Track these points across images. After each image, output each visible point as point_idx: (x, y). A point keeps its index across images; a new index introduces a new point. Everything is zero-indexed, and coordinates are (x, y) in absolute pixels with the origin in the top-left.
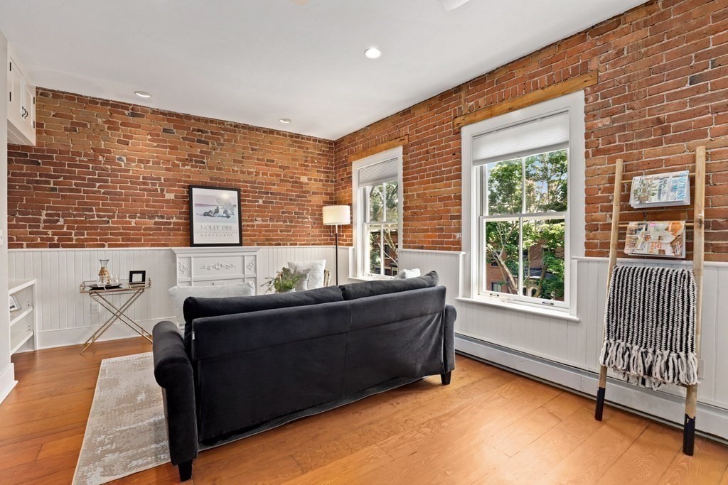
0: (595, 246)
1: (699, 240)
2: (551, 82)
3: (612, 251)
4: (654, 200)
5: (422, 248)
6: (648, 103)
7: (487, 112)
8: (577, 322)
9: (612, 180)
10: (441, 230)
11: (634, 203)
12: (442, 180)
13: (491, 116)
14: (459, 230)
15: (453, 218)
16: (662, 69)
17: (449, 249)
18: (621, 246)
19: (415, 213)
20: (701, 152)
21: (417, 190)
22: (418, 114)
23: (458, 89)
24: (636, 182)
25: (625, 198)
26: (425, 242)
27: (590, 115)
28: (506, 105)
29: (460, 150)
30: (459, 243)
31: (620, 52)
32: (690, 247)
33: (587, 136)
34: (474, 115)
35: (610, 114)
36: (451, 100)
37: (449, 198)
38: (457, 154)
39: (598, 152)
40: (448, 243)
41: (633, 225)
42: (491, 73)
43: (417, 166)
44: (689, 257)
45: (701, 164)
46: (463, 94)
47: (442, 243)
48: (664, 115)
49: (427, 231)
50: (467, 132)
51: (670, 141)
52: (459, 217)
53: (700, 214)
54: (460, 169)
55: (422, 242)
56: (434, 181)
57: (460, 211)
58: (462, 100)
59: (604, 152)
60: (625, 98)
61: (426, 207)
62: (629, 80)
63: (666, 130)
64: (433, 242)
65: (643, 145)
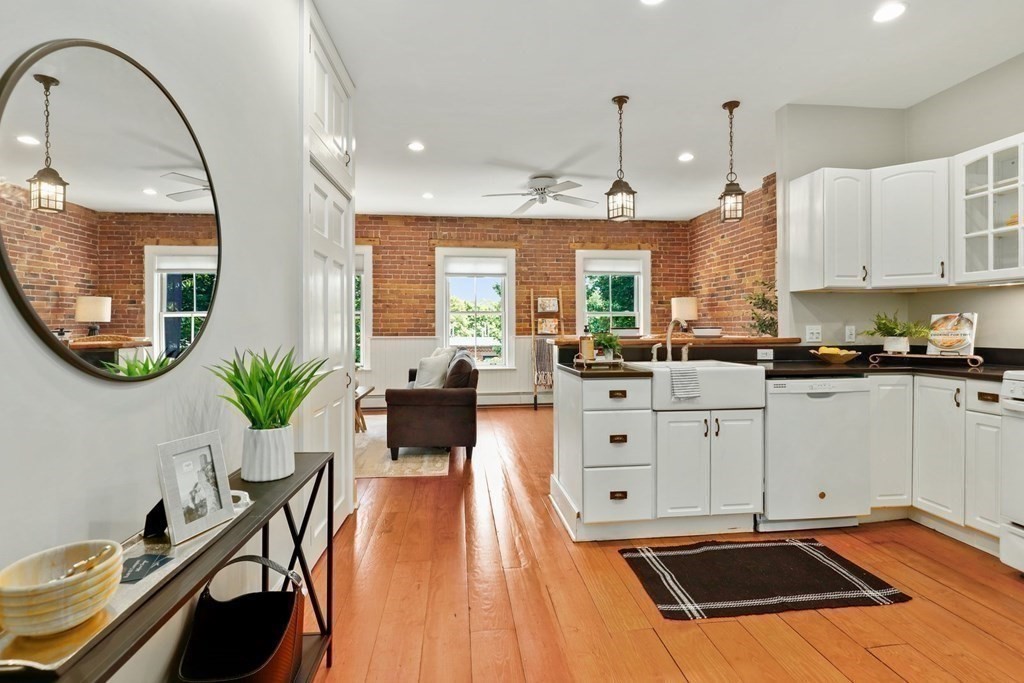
0: (521, 330)
1: (563, 327)
2: (499, 239)
3: (533, 332)
4: (548, 310)
5: (397, 335)
6: (542, 265)
7: (456, 242)
8: (515, 370)
9: (529, 298)
10: (418, 320)
11: (540, 310)
12: (418, 282)
13: (461, 246)
14: (434, 321)
15: (428, 312)
16: (546, 251)
17: (426, 335)
18: (536, 330)
19: (388, 306)
20: (560, 291)
21: (389, 286)
22: (391, 224)
23: (434, 219)
24: (540, 300)
25: (536, 307)
26: (400, 330)
27: (519, 263)
28: (471, 243)
29: (434, 263)
30: (434, 330)
31: (531, 237)
32: (559, 330)
33: (517, 274)
34: (447, 241)
35: (527, 265)
36: (427, 224)
37: (425, 297)
38: (432, 265)
39: (522, 283)
40: (423, 330)
41: (540, 320)
42: (461, 219)
43: (390, 267)
44: (559, 334)
45: (560, 295)
46: (438, 224)
47: (418, 330)
48: (548, 272)
49: (402, 321)
50: (440, 252)
51: (550, 284)
52: (433, 312)
53: (562, 317)
54: (434, 277)
55: (397, 330)
56: (408, 282)
57: (434, 307)
58: (437, 228)
59: (525, 283)
60: (535, 260)
61: (401, 302)
62: (535, 251)
63: (548, 279)
64: (408, 330)
65: (540, 283)
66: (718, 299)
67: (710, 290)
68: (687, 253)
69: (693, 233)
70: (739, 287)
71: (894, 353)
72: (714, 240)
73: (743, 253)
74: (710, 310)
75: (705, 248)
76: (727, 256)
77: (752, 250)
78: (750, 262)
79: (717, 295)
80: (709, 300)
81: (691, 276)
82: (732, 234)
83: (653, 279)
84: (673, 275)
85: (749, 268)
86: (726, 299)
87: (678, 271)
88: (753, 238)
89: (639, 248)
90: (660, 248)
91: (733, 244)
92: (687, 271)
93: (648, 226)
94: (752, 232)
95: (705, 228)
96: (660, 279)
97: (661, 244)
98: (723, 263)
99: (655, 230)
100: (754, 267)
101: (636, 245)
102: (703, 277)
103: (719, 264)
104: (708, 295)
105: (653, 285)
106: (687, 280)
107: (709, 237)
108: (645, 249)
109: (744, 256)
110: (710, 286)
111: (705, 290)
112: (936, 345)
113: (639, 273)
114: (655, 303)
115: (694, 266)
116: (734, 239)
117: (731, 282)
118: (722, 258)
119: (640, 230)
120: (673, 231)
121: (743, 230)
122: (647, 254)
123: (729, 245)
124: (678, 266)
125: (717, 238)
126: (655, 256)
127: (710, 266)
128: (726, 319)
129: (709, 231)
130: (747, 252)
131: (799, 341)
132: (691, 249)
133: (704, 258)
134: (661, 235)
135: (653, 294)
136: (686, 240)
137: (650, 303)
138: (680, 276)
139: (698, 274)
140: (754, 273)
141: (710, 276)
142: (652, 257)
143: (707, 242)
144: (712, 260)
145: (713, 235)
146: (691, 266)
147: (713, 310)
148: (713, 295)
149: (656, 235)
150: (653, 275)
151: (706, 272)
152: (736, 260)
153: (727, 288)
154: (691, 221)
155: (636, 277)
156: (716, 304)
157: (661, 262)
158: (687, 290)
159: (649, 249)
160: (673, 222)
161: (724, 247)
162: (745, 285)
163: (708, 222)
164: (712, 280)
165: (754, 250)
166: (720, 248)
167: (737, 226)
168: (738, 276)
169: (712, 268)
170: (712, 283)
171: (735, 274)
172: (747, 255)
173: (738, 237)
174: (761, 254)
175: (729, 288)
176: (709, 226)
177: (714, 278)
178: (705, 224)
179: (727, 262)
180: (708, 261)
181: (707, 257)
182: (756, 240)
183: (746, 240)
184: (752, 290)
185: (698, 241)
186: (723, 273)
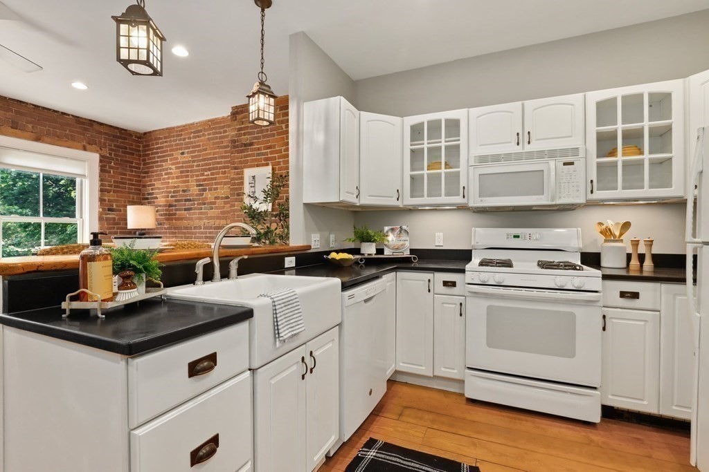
66: (176, 210)
67: (167, 201)
68: (140, 164)
69: (148, 146)
70: (199, 199)
71: (369, 254)
72: (172, 155)
73: (206, 170)
74: (167, 219)
75: (161, 161)
76: (187, 171)
77: (214, 169)
78: (212, 179)
79: (176, 206)
80: (166, 210)
81: (144, 186)
82: (192, 152)
83: (102, 185)
84: (125, 183)
85: (212, 184)
86: (185, 210)
87: (130, 180)
88: (216, 158)
89: (85, 149)
90: (110, 154)
91: (194, 161)
92: (140, 181)
93: (96, 127)
94: (214, 154)
95: (162, 143)
96: (110, 186)
97: (111, 150)
98: (182, 177)
99: (105, 134)
100: (216, 184)
101: (80, 145)
102: (159, 189)
103: (177, 177)
104: (165, 206)
105: (101, 191)
106: (140, 190)
107: (166, 151)
108: (91, 151)
109: (206, 173)
110: (168, 197)
111: (161, 200)
112: (389, 248)
113: (84, 176)
114: (104, 209)
115: (148, 177)
116: (196, 156)
117: (190, 195)
118: (182, 172)
119: (86, 130)
120: (125, 139)
121: (206, 150)
122: (95, 157)
123: (189, 162)
124: (130, 175)
125: (177, 154)
126: (103, 160)
127: (168, 178)
128: (186, 228)
129: (166, 147)
130: (209, 169)
131: (310, 247)
132: (144, 160)
133: (161, 170)
134: (111, 140)
135: (101, 200)
136: (139, 151)
137: (97, 209)
138: (132, 185)
139: (154, 185)
140: (216, 189)
141: (167, 188)
142: (101, 161)
143: (164, 156)
144: (171, 173)
145: (171, 150)
146: (144, 177)
147: (172, 219)
148: (170, 206)
149: (105, 139)
150: (101, 180)
151: (162, 184)
152: (197, 176)
153: (186, 200)
154: (145, 133)
155: (78, 180)
156: (175, 214)
157: (111, 167)
158: (142, 199)
159: (97, 152)
160: (126, 130)
161: (183, 163)
162: (206, 198)
163: (165, 138)
164: (170, 192)
165: (217, 168)
166: (179, 163)
167: (199, 146)
168: (199, 190)
169: (170, 181)
170: (170, 195)
171: (195, 188)
172: (209, 173)
173: (199, 156)
174: (225, 173)
175: (189, 200)
176: (166, 142)
177: (172, 190)
178: (161, 139)
179: (187, 176)
180: (166, 174)
181: (164, 170)
182: (218, 160)
183: (208, 159)
184: (215, 203)
185: (152, 154)
186: (182, 186)
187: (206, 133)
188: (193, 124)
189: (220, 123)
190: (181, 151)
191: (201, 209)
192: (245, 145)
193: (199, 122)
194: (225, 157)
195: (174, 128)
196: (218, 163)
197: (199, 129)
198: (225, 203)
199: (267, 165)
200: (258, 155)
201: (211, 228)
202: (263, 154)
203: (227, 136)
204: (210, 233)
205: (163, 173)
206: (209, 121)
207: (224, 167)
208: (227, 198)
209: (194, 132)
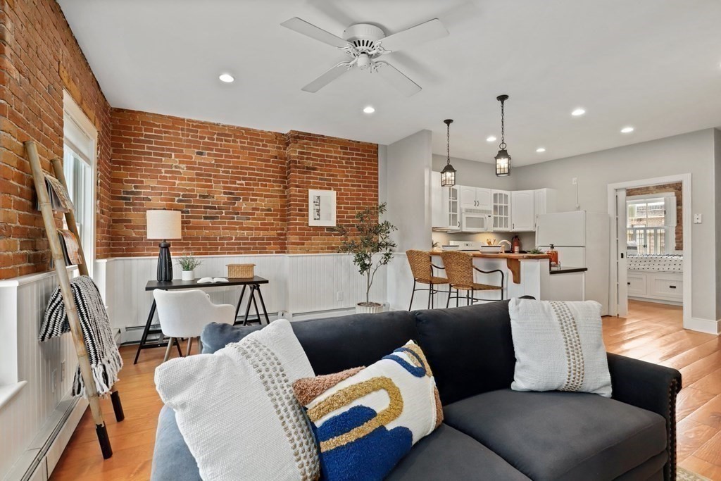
66: (190, 217)
67: (170, 205)
69: (127, 128)
70: (229, 208)
72: (181, 151)
73: (238, 179)
75: (157, 154)
76: (210, 176)
77: (250, 179)
78: (250, 189)
79: (188, 212)
81: (117, 180)
82: (216, 155)
85: (249, 195)
86: (206, 218)
88: (254, 169)
89: (94, 123)
90: (102, 133)
91: (221, 166)
94: (250, 164)
95: (160, 132)
97: (102, 126)
98: (198, 180)
100: (253, 195)
102: (152, 188)
103: (190, 179)
105: (100, 185)
106: (109, 185)
108: (96, 127)
109: (238, 182)
111: (158, 203)
113: (89, 161)
114: (100, 211)
115: (127, 169)
116: (222, 161)
117: (218, 203)
118: (197, 174)
120: (106, 113)
121: (238, 157)
122: (96, 134)
123: (211, 165)
124: (107, 163)
125: (189, 152)
126: (100, 141)
129: (169, 138)
130: (244, 179)
132: (116, 146)
135: (100, 198)
136: (110, 131)
139: (142, 182)
140: (252, 200)
143: (163, 149)
144: (178, 173)
145: (177, 145)
146: (117, 168)
149: (101, 113)
150: (100, 168)
151: (160, 183)
152: (226, 183)
153: (205, 207)
154: (120, 110)
157: (102, 151)
158: (111, 198)
161: (200, 164)
162: (240, 208)
163: (164, 126)
164: (179, 195)
165: (255, 179)
166: (195, 163)
167: (228, 151)
168: (228, 199)
169: (177, 182)
170: (177, 199)
171: (222, 195)
172: (244, 182)
173: (229, 162)
174: (265, 186)
175: (214, 208)
176: (165, 132)
177: (182, 193)
178: (158, 126)
179: (210, 181)
180: (166, 172)
181: (163, 166)
182: (256, 172)
183: (242, 168)
184: (253, 214)
185: (136, 141)
186: (199, 191)
187: (238, 140)
188: (218, 125)
189: (258, 135)
190: (196, 150)
191: (233, 218)
192: (308, 168)
193: (228, 126)
194: (266, 171)
195: (183, 120)
196: (257, 175)
197: (227, 132)
198: (266, 215)
199: (330, 189)
200: (321, 179)
201: (247, 239)
202: (326, 180)
203: (269, 151)
204: (244, 244)
205: (163, 170)
206: (243, 129)
207: (265, 180)
208: (269, 210)
209: (218, 134)
